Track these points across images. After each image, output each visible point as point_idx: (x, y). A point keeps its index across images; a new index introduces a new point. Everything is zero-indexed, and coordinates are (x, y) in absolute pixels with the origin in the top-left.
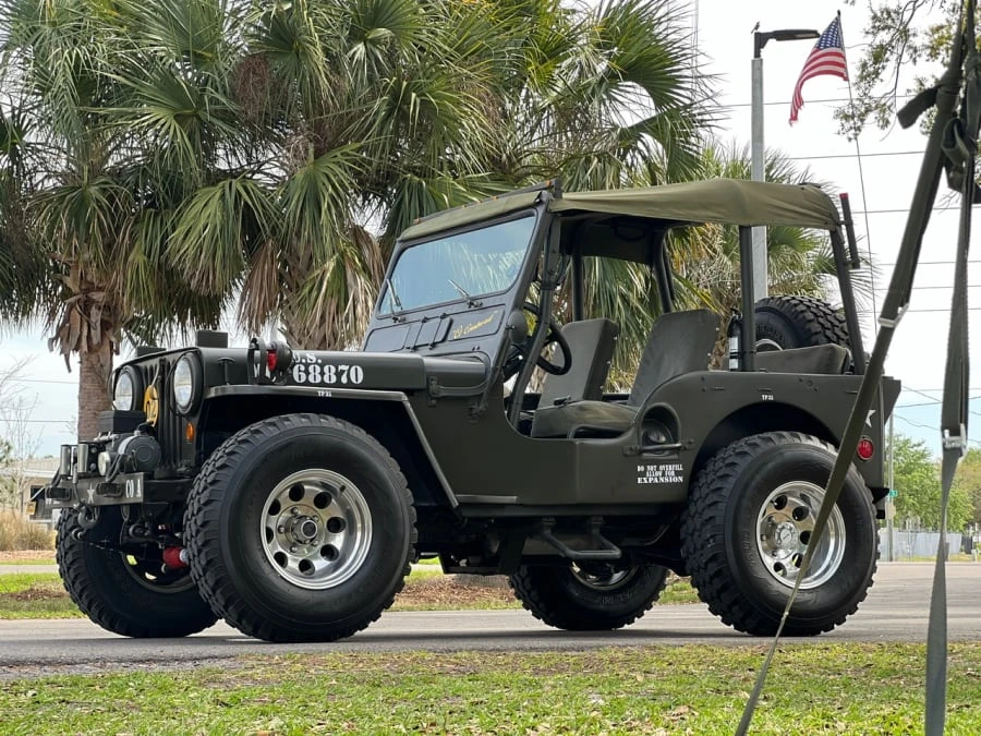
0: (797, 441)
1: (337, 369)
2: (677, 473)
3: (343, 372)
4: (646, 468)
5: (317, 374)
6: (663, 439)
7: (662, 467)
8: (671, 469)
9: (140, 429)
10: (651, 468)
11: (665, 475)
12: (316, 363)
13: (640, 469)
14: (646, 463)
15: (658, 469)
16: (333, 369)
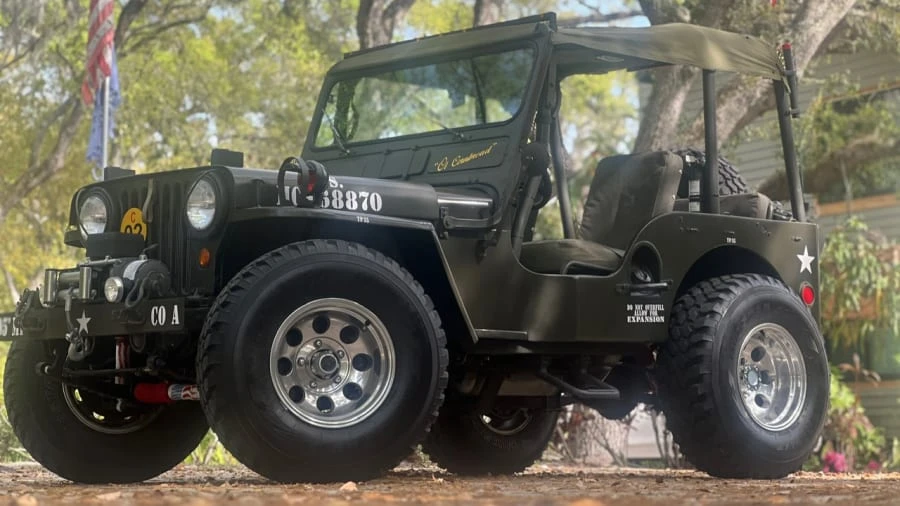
0: (767, 283)
1: (358, 195)
2: (660, 313)
3: (363, 198)
4: (634, 307)
5: (340, 199)
6: (649, 279)
7: (647, 307)
8: (655, 308)
9: (146, 253)
10: (638, 307)
11: (649, 314)
12: (339, 188)
13: (630, 307)
14: (634, 302)
15: (644, 309)
16: (355, 196)
